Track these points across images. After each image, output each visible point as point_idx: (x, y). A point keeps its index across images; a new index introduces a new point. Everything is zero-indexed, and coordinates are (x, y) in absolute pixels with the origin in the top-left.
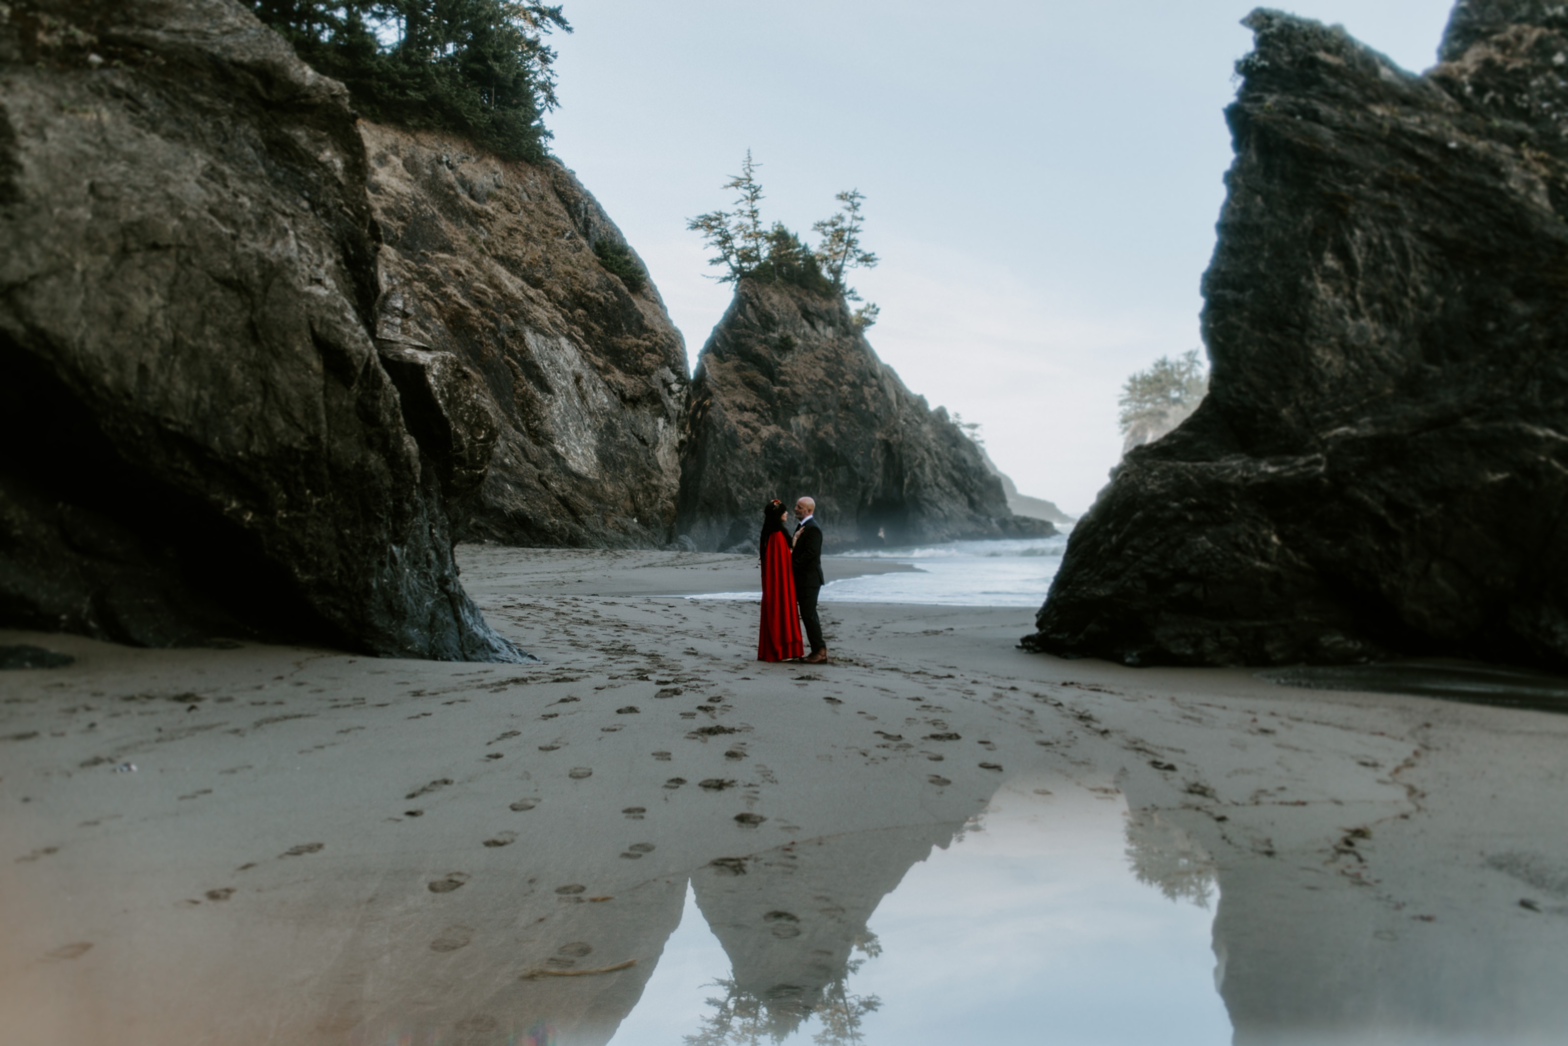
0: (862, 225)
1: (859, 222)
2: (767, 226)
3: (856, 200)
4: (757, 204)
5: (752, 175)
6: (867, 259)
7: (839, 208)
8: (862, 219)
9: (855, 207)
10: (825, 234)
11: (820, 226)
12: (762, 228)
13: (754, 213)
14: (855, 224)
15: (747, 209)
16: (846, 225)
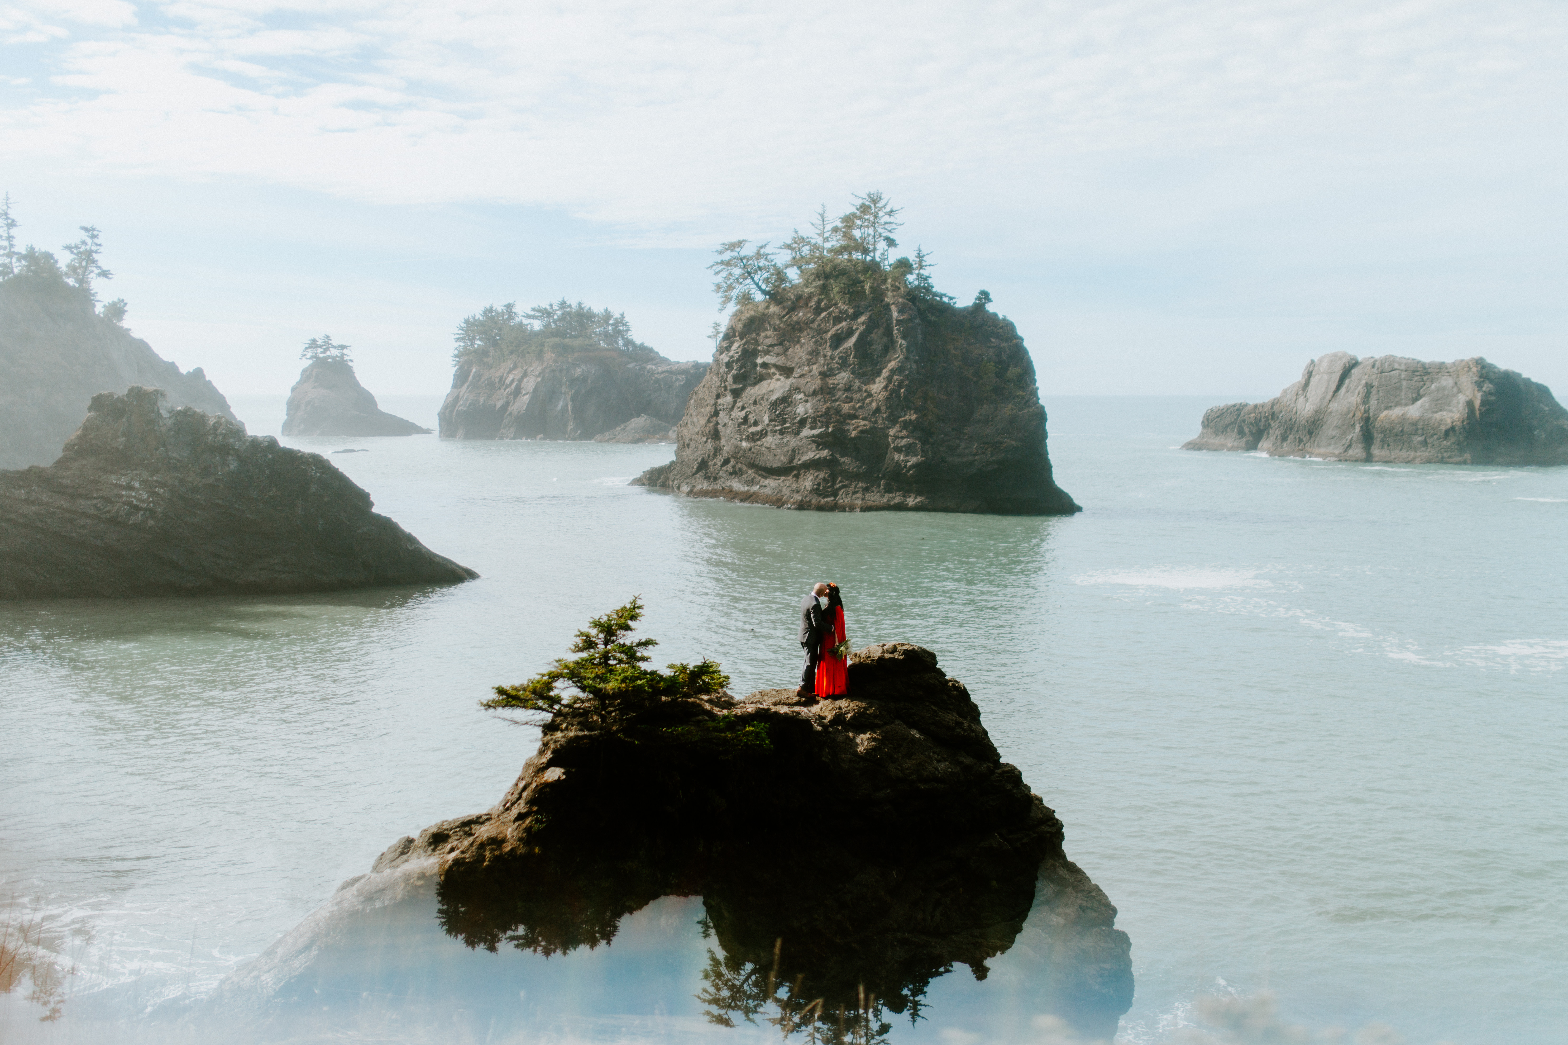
0: (101, 249)
1: (98, 247)
2: (21, 247)
3: (95, 233)
4: (13, 232)
5: (9, 211)
6: (105, 274)
7: (84, 236)
8: (100, 245)
9: (94, 237)
10: (72, 252)
11: (68, 248)
12: (16, 249)
13: (10, 238)
14: (94, 248)
15: (5, 235)
16: (88, 247)
